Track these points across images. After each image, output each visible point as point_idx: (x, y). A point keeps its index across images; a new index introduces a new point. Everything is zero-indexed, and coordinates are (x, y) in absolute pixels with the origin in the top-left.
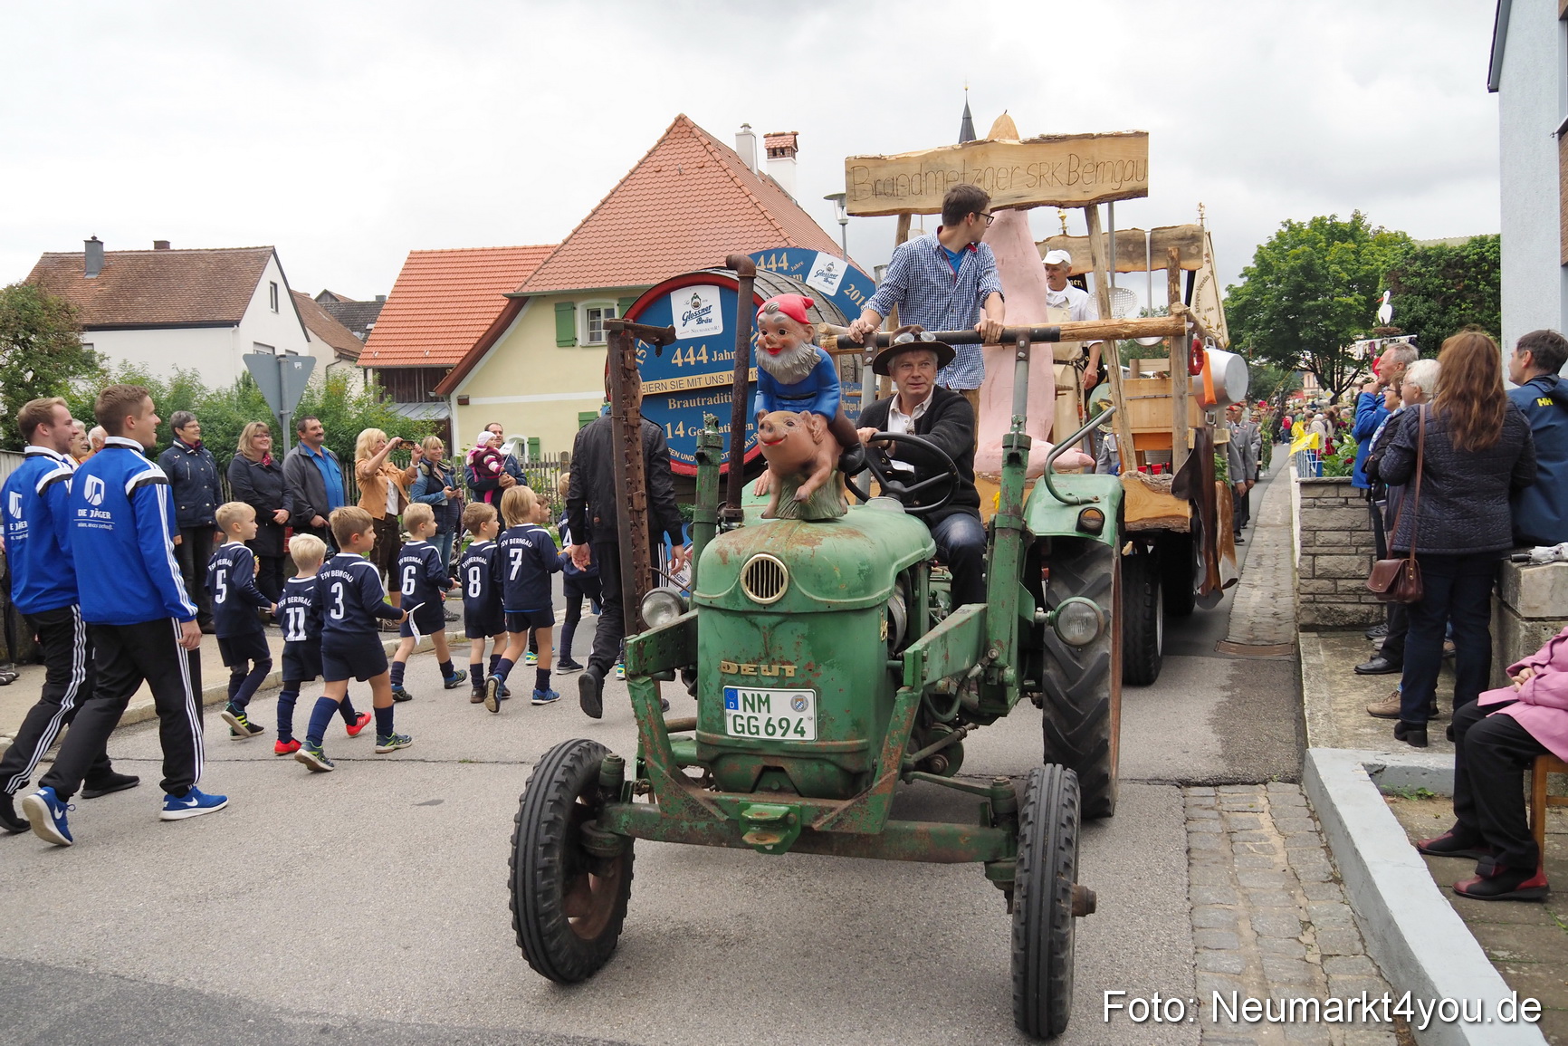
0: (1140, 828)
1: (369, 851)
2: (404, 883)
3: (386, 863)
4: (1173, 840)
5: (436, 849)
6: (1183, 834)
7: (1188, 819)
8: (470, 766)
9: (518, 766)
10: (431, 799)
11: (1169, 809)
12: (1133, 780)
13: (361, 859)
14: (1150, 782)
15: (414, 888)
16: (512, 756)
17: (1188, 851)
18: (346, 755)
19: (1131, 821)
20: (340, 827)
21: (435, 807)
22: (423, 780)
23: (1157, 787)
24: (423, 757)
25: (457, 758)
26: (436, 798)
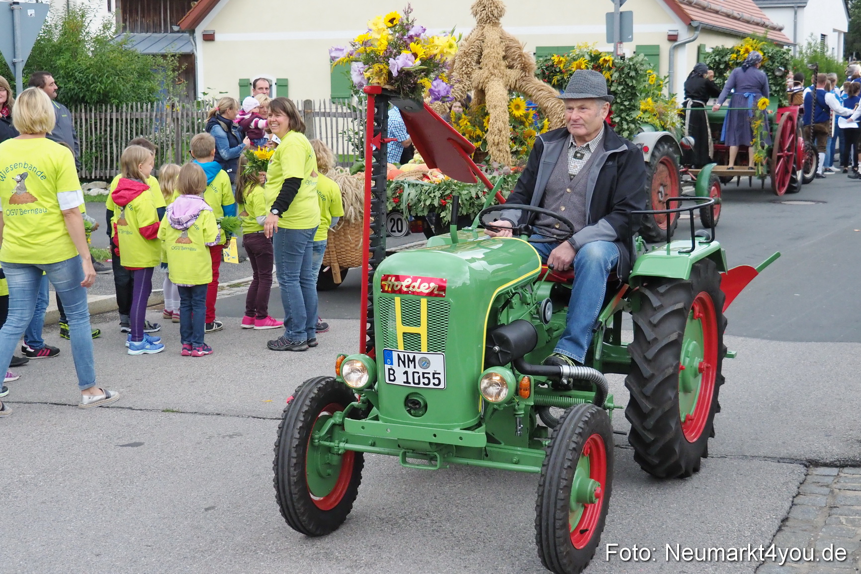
0: (749, 498)
1: (75, 481)
2: (102, 507)
3: (88, 491)
4: (773, 510)
5: (132, 482)
6: (787, 505)
7: (799, 494)
8: (171, 415)
9: (214, 417)
10: (133, 441)
11: (786, 483)
12: (766, 458)
13: (68, 487)
14: (780, 460)
15: (110, 512)
16: (210, 408)
17: (785, 520)
18: (63, 401)
19: (745, 492)
20: (53, 461)
21: (135, 448)
22: (129, 425)
23: (785, 465)
24: (131, 406)
25: (161, 408)
26: (137, 440)
